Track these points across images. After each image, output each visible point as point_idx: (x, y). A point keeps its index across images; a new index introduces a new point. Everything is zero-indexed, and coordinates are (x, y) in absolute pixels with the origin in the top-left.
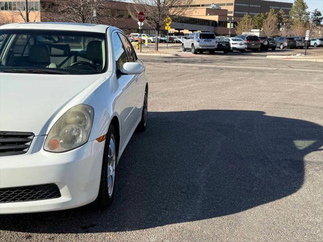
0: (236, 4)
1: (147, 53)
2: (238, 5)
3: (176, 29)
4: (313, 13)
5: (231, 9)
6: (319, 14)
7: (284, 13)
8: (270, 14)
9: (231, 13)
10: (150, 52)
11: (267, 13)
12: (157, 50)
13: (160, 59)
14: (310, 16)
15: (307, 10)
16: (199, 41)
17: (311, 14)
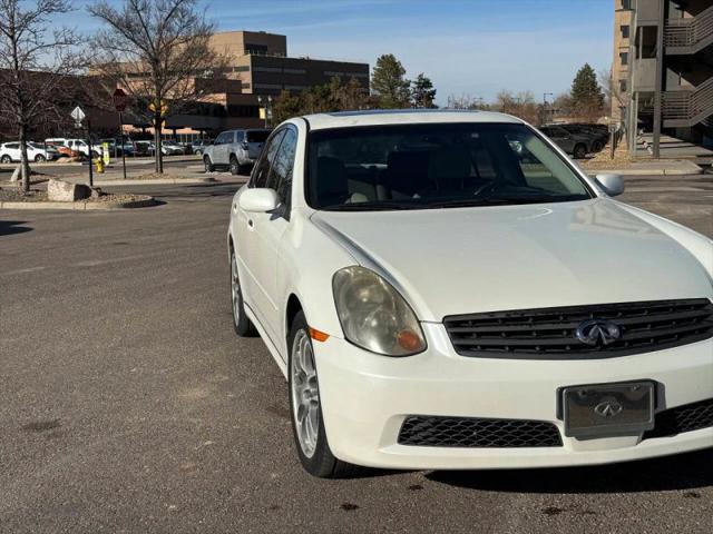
0: (256, 69)
1: (140, 178)
2: (260, 69)
3: (135, 126)
4: (416, 83)
5: (247, 78)
6: (427, 84)
7: (359, 84)
8: (332, 86)
9: (247, 86)
10: (145, 177)
11: (326, 86)
12: (162, 171)
13: (189, 190)
14: (410, 88)
15: (405, 78)
16: (246, 149)
17: (412, 85)
